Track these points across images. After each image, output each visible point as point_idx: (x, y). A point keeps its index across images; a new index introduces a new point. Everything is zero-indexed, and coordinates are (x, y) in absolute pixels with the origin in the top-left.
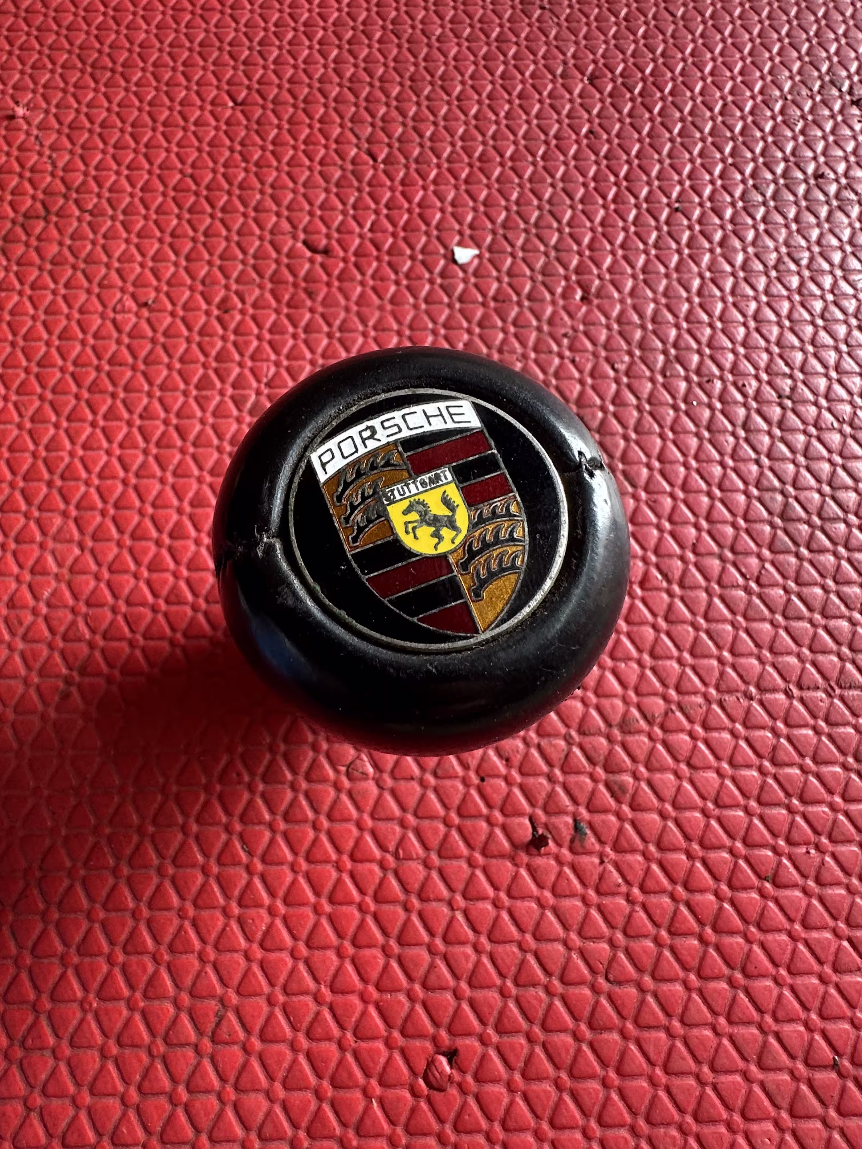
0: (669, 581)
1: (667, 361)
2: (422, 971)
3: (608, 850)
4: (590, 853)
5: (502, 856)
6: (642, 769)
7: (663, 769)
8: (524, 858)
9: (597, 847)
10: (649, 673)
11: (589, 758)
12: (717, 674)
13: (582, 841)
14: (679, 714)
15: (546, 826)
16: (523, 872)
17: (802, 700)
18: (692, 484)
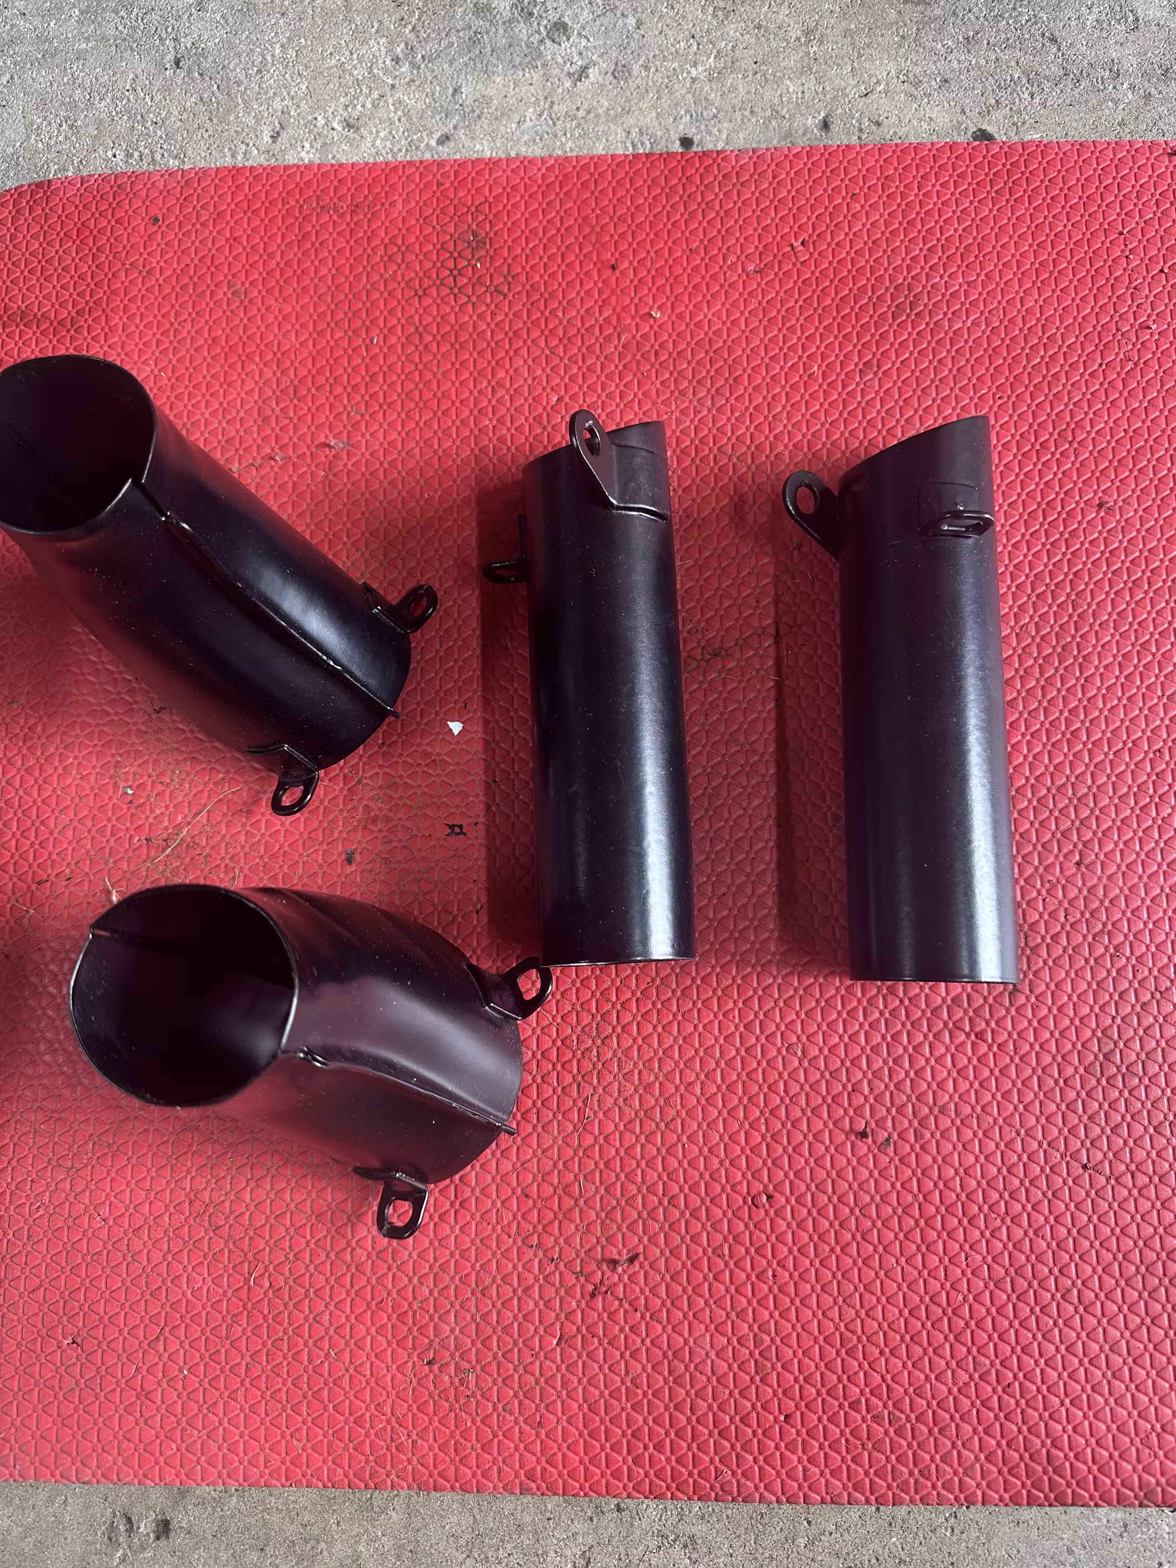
0: (1016, 1053)
1: (1102, 931)
2: (776, 1156)
3: (897, 1159)
4: (887, 1155)
5: (842, 1130)
6: (938, 1134)
7: (948, 1140)
8: (853, 1138)
9: (892, 1154)
10: (973, 1092)
11: (914, 1113)
12: (1009, 1113)
13: (886, 1147)
14: (975, 1120)
15: (872, 1130)
16: (849, 1143)
17: (1045, 1151)
18: (1065, 1010)
